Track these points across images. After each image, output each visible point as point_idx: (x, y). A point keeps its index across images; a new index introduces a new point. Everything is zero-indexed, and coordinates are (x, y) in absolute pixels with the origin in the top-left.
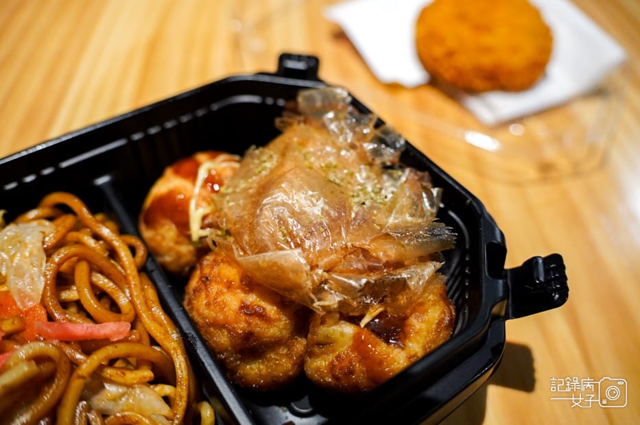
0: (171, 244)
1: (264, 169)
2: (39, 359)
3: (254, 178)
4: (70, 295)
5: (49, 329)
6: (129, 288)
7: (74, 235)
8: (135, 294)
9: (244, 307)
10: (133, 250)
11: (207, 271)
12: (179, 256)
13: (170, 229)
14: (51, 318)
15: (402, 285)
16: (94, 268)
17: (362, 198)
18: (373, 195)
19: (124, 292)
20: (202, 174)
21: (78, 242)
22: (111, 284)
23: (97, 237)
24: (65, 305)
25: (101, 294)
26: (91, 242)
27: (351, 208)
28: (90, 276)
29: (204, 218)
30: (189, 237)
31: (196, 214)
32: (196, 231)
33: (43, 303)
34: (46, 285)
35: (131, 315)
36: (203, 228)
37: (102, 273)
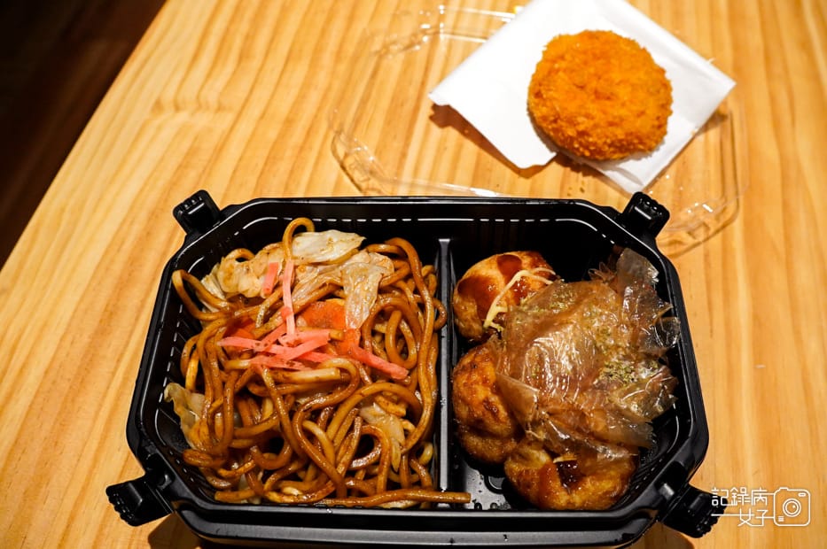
0: (469, 317)
1: (556, 308)
2: (343, 370)
3: (546, 310)
4: (381, 328)
5: (358, 352)
6: (421, 342)
7: (402, 284)
8: (423, 349)
9: (487, 402)
10: (438, 315)
11: (478, 359)
12: (470, 328)
13: (473, 307)
14: (361, 345)
15: (594, 453)
16: (404, 318)
17: (612, 371)
18: (623, 373)
19: (416, 344)
20: (517, 277)
21: (402, 291)
22: (411, 335)
23: (416, 291)
24: (374, 333)
25: (399, 336)
26: (411, 296)
27: (598, 376)
28: (400, 322)
29: (500, 314)
30: (483, 323)
31: (494, 310)
32: (489, 321)
33: (361, 330)
34: (368, 318)
35: (413, 364)
36: (494, 321)
37: (407, 322)
